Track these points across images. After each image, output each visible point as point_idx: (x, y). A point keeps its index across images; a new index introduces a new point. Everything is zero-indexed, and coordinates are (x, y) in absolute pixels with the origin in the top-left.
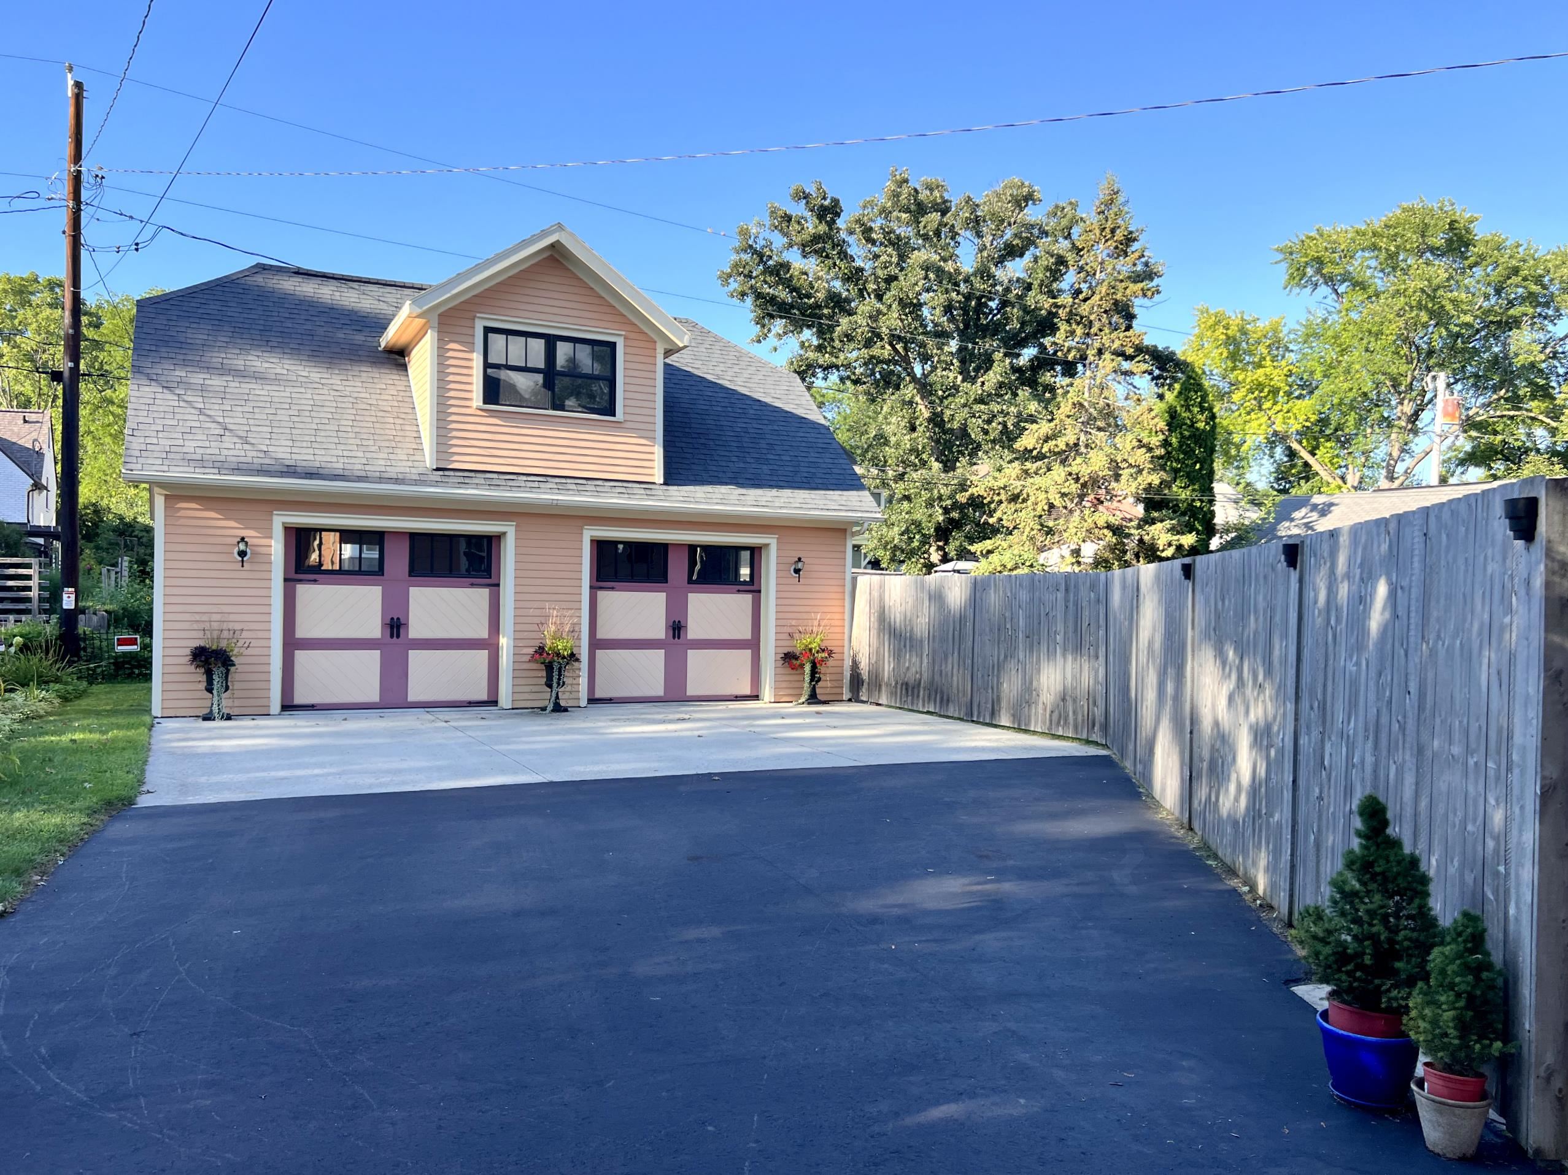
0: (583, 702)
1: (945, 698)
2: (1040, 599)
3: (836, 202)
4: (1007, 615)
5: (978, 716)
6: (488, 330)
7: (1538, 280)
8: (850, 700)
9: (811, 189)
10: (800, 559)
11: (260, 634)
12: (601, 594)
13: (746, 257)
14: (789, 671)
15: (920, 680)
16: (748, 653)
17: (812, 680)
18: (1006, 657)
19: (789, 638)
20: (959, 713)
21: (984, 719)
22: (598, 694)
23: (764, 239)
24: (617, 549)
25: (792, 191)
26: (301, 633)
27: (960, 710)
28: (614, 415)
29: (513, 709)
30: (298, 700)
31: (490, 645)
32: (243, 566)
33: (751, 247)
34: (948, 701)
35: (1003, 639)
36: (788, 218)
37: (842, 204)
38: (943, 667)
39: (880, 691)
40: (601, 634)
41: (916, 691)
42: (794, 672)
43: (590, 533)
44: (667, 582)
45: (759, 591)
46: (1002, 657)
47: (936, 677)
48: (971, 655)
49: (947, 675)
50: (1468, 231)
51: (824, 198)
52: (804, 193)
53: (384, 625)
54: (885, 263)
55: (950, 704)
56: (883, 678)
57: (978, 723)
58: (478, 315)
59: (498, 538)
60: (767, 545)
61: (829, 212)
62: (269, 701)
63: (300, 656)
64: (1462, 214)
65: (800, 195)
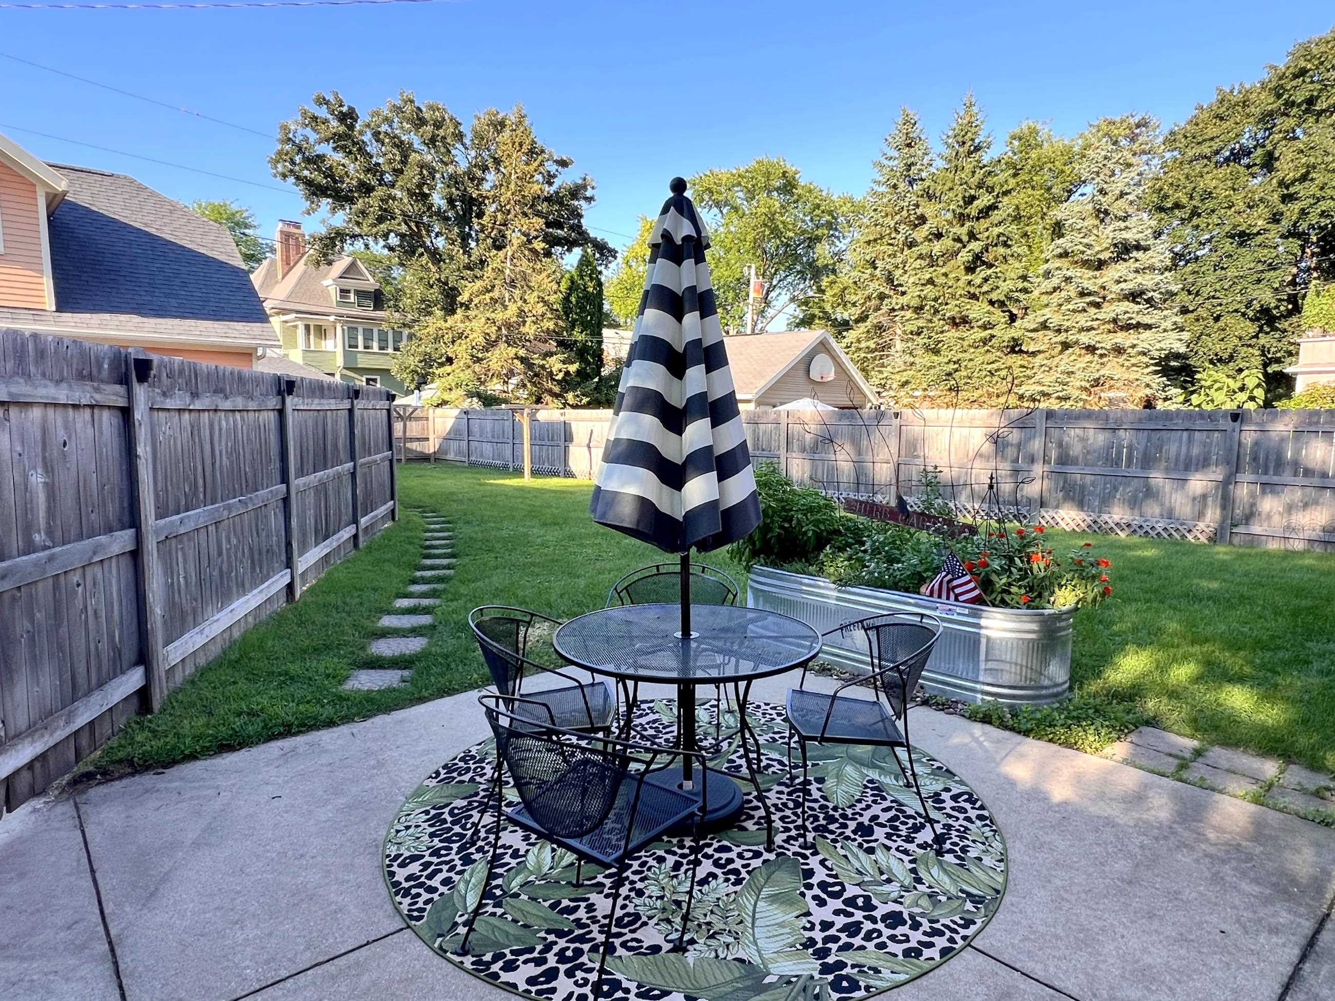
3: (351, 109)
7: (830, 213)
9: (330, 98)
13: (288, 147)
23: (300, 134)
25: (314, 97)
33: (290, 139)
36: (314, 118)
37: (356, 112)
50: (794, 178)
51: (341, 106)
52: (324, 99)
61: (348, 117)
64: (791, 169)
65: (322, 101)
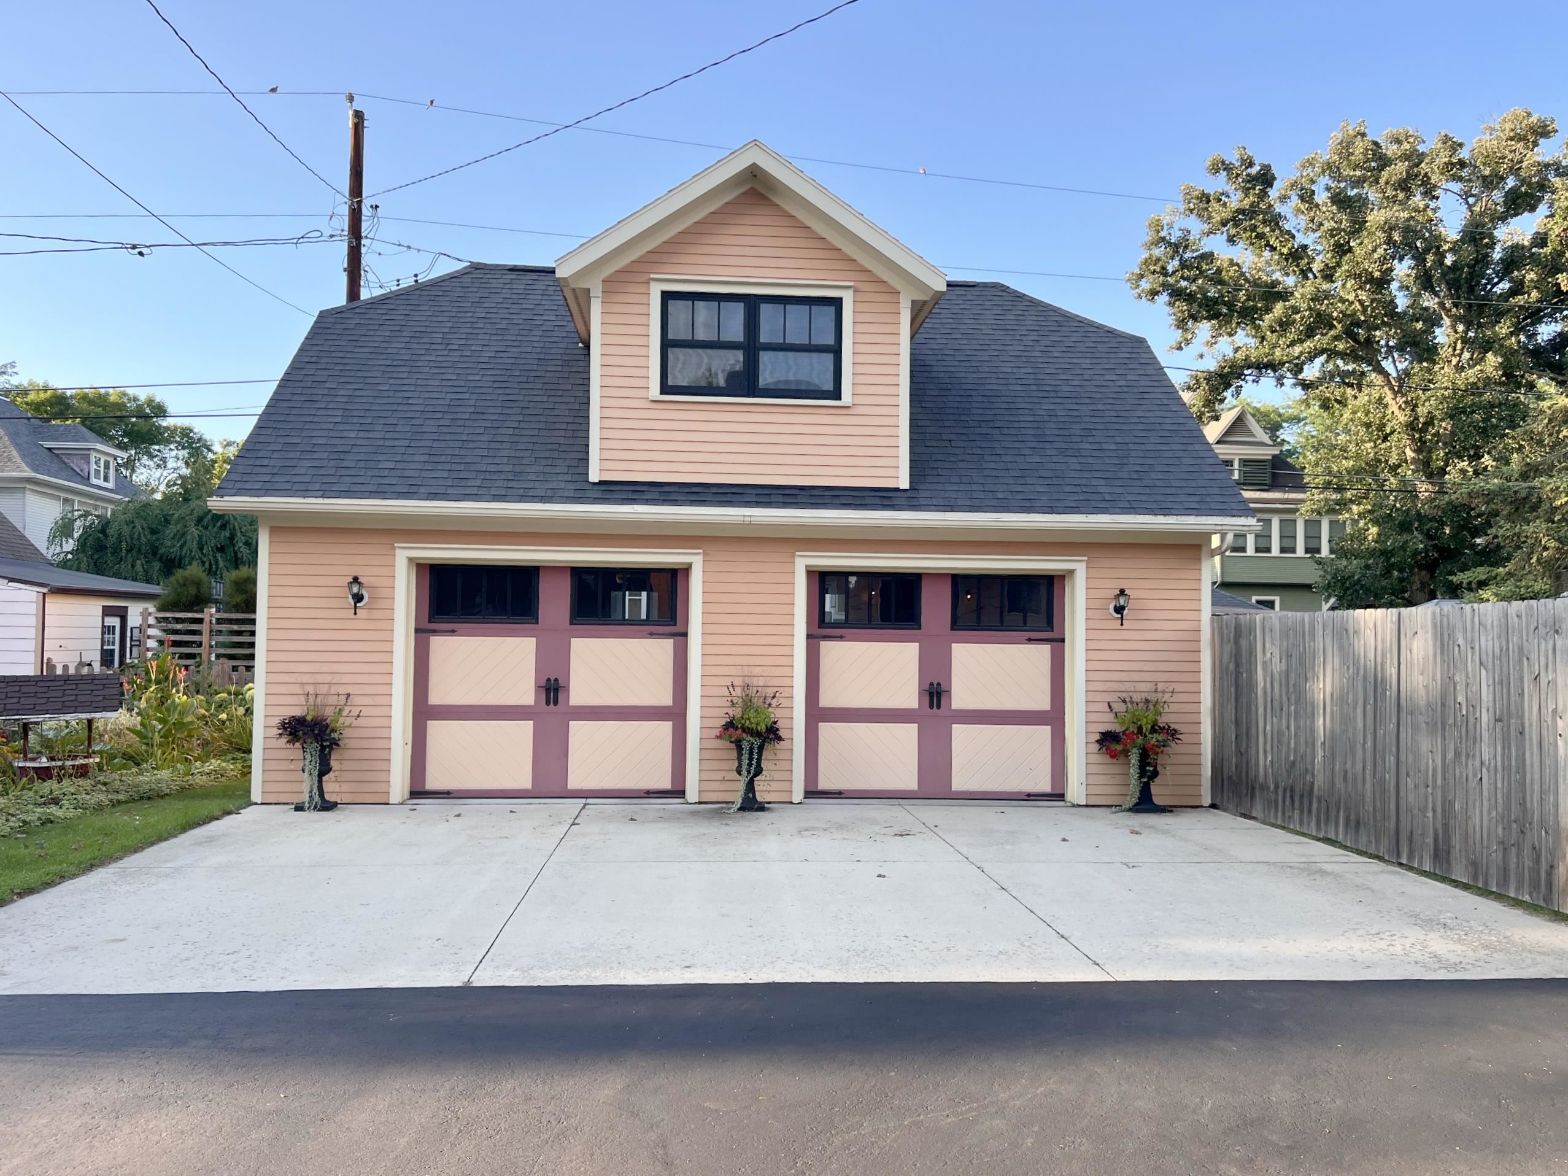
0: (798, 796)
1: (1352, 817)
2: (1521, 649)
3: (1266, 168)
4: (1457, 678)
5: (1411, 857)
6: (667, 296)
8: (1213, 806)
9: (1233, 158)
10: (1122, 592)
11: (379, 700)
12: (826, 646)
13: (1158, 252)
14: (1107, 759)
15: (1312, 784)
16: (1046, 731)
17: (1142, 774)
18: (1457, 754)
19: (1109, 710)
20: (1377, 848)
21: (1421, 863)
22: (823, 785)
23: (1180, 230)
24: (847, 582)
25: (1208, 164)
26: (436, 697)
27: (1378, 842)
28: (840, 398)
29: (700, 803)
30: (431, 784)
31: (676, 714)
32: (355, 614)
33: (1163, 239)
34: (1358, 823)
35: (1451, 721)
36: (1205, 198)
37: (1274, 171)
38: (1349, 765)
39: (1253, 796)
40: (826, 700)
41: (1306, 801)
42: (1115, 761)
43: (803, 562)
44: (920, 628)
45: (1063, 640)
46: (1450, 755)
47: (1337, 781)
48: (1394, 749)
49: (1355, 778)
51: (1251, 166)
52: (1223, 162)
53: (538, 687)
54: (1332, 230)
55: (1362, 830)
56: (1256, 776)
57: (1410, 868)
58: (652, 276)
59: (686, 570)
60: (1072, 572)
61: (1257, 182)
62: (389, 786)
63: (435, 728)
65: (1221, 166)
